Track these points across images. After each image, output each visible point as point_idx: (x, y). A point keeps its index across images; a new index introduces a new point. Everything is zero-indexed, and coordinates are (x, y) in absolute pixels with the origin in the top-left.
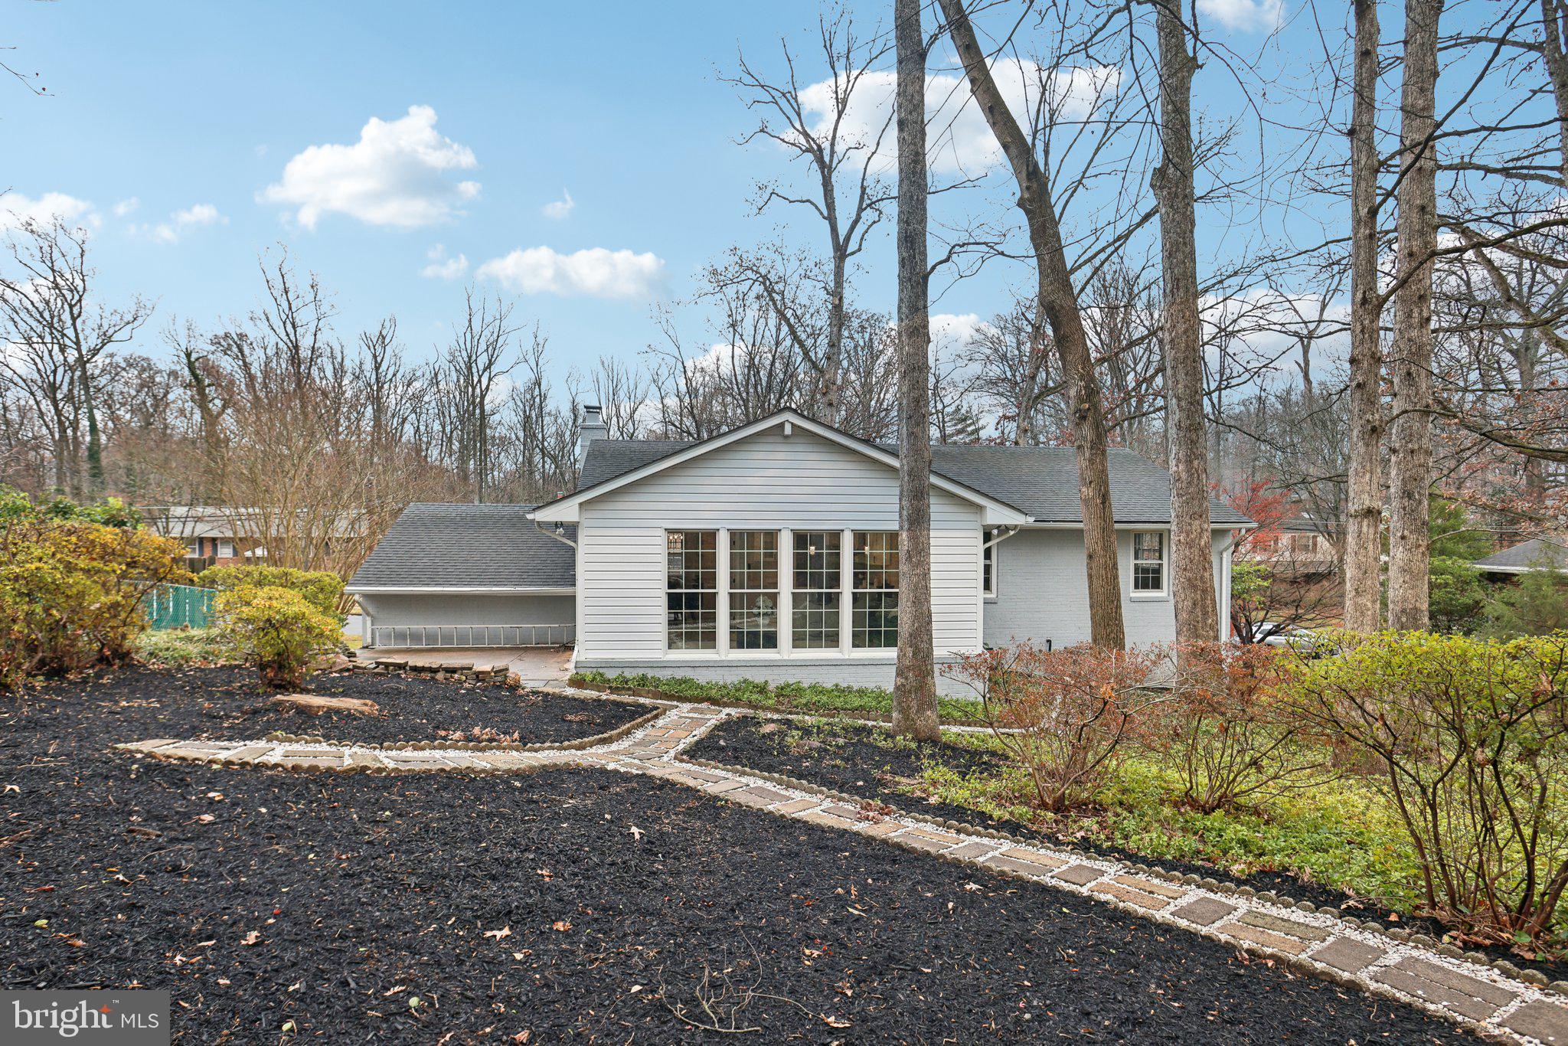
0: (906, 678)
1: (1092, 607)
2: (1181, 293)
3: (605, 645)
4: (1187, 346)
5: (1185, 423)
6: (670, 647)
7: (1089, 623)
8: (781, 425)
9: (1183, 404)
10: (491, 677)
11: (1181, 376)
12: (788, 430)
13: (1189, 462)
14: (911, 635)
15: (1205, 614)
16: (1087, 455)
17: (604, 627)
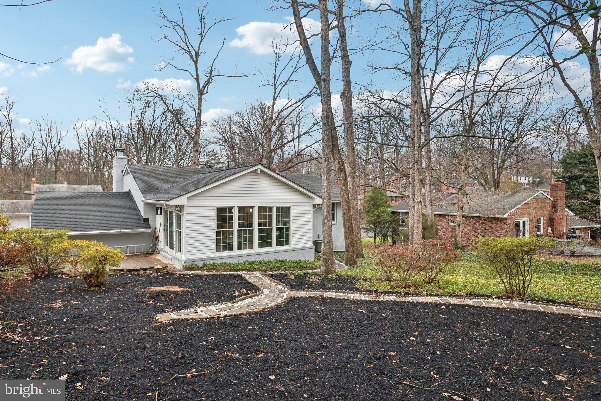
0: (327, 256)
1: (345, 229)
2: (350, 132)
3: (194, 252)
4: (352, 148)
5: (352, 171)
6: (217, 251)
7: (343, 234)
8: (257, 170)
9: (351, 165)
10: (162, 270)
11: (350, 157)
12: (259, 171)
13: (353, 183)
14: (328, 242)
15: (358, 228)
16: (343, 182)
17: (194, 246)
